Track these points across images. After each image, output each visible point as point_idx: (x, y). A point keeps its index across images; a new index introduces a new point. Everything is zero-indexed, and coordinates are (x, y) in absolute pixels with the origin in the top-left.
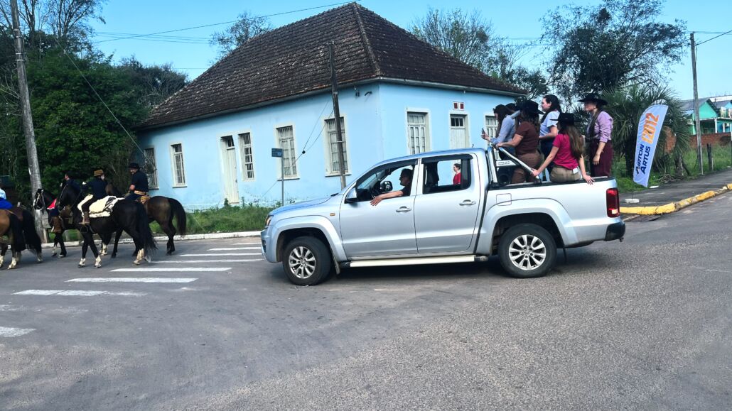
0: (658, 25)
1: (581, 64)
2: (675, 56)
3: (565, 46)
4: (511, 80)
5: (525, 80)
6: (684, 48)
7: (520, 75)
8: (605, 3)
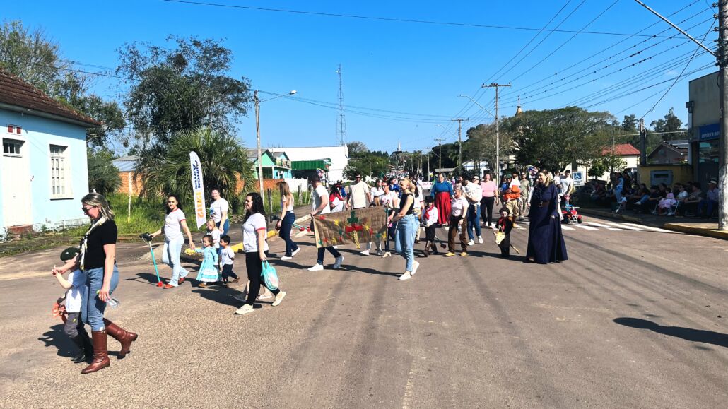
1: (159, 103)
3: (143, 83)
5: (99, 110)
8: (181, 49)
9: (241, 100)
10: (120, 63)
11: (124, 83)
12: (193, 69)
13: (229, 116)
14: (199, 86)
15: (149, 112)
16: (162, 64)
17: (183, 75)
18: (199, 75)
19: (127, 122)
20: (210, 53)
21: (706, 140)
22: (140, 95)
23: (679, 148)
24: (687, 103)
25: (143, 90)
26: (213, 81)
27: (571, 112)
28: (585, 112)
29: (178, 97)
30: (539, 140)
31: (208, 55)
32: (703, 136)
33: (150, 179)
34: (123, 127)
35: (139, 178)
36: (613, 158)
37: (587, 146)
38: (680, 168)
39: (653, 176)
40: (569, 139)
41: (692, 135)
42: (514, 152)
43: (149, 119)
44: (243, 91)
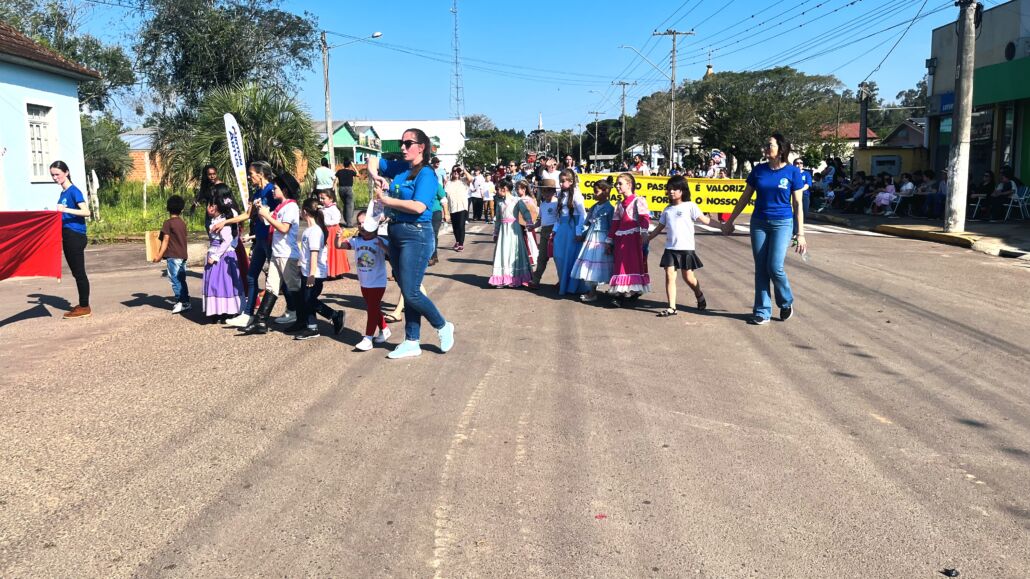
0: (284, 14)
1: (183, 47)
2: (305, 60)
3: (159, 17)
4: (74, 54)
5: (97, 58)
6: (316, 51)
7: (87, 47)
9: (303, 46)
11: (130, 16)
13: (287, 69)
14: (241, 24)
15: (169, 60)
17: (217, 7)
18: (241, 7)
19: (137, 75)
22: (156, 35)
24: (927, 61)
25: (160, 28)
26: (262, 17)
27: (782, 75)
28: (802, 74)
29: (211, 38)
30: (734, 115)
32: (945, 108)
33: (175, 160)
34: (132, 84)
35: (158, 159)
36: (836, 142)
37: (801, 124)
38: (912, 152)
39: (875, 162)
40: (776, 114)
41: (931, 106)
42: (699, 132)
43: (169, 71)
44: (306, 32)
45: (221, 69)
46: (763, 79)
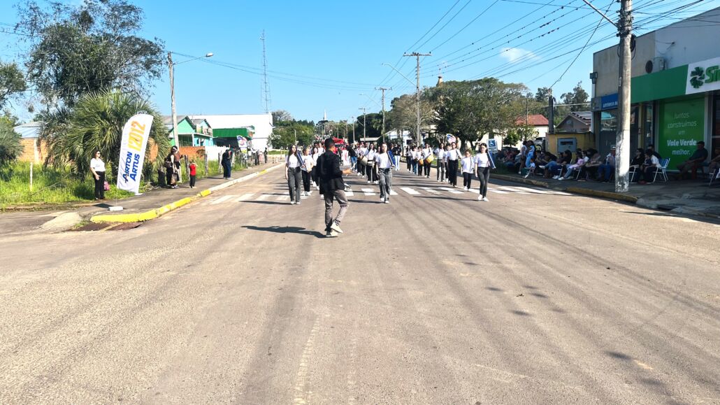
0: (139, 39)
1: (63, 62)
2: (154, 72)
3: (44, 42)
8: (87, 6)
9: (155, 62)
10: (18, 20)
11: (23, 41)
12: (100, 28)
13: (142, 79)
14: (107, 45)
15: (52, 73)
16: (65, 22)
17: (88, 34)
18: (108, 35)
19: (28, 84)
20: (119, 11)
21: (608, 110)
22: (42, 55)
23: (584, 119)
24: (591, 74)
25: (45, 49)
26: (124, 42)
27: (488, 82)
28: (501, 83)
29: (84, 57)
30: (458, 110)
31: (116, 13)
32: (605, 105)
33: (56, 145)
34: (24, 90)
35: (43, 144)
36: (526, 127)
37: (502, 116)
38: (583, 135)
39: (560, 143)
40: (486, 109)
41: (595, 104)
42: (435, 122)
43: (51, 80)
44: (156, 52)
45: (92, 78)
46: (476, 86)
